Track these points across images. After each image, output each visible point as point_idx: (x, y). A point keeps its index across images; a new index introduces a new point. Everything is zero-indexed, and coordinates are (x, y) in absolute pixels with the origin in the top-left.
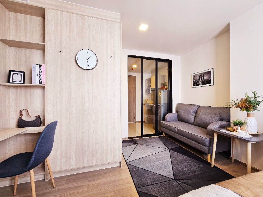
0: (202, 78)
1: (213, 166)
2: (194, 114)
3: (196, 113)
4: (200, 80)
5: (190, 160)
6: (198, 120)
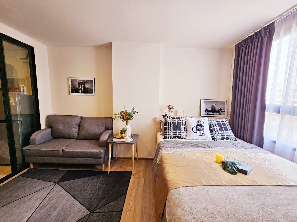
0: (83, 86)
1: (109, 173)
2: (77, 127)
3: (79, 125)
4: (80, 87)
6: (84, 133)
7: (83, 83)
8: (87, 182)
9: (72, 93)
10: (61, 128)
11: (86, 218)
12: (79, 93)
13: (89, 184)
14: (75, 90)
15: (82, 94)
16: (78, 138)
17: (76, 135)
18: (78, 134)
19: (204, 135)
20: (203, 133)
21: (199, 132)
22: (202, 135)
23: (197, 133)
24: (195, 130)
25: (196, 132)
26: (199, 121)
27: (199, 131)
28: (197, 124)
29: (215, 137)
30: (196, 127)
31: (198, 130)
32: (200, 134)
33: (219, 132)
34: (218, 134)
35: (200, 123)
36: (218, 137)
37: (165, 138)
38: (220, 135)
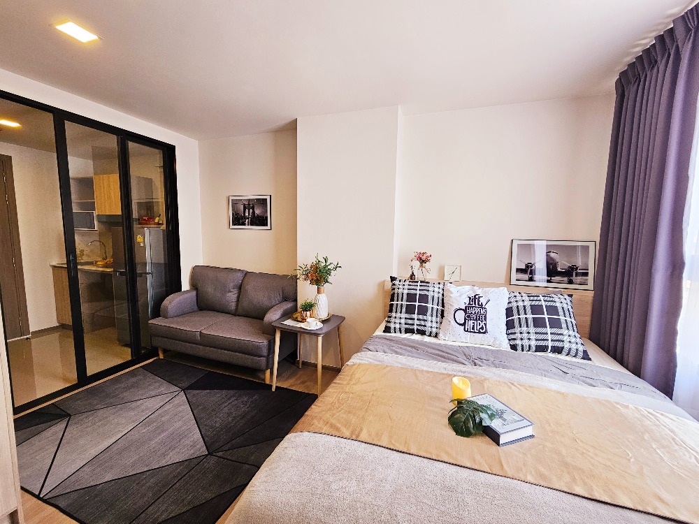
0: (251, 211)
1: (273, 390)
2: (236, 291)
3: (240, 288)
4: (247, 214)
5: (234, 396)
6: (245, 304)
7: (250, 205)
8: (229, 399)
9: (234, 224)
10: (210, 290)
11: (196, 461)
12: (244, 225)
13: (230, 404)
14: (238, 220)
15: (250, 227)
16: (235, 314)
17: (233, 306)
18: (237, 305)
19: (484, 333)
20: (482, 328)
21: (472, 324)
22: (480, 332)
27: (472, 321)
29: (518, 342)
30: (465, 311)
32: (473, 329)
33: (532, 329)
34: (529, 335)
36: (526, 343)
37: (387, 330)
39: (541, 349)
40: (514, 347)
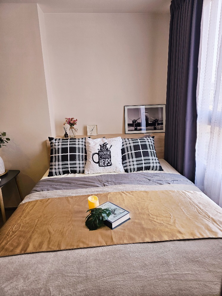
19: (110, 165)
20: (109, 163)
21: (103, 162)
22: (108, 166)
23: (98, 163)
24: (96, 158)
25: (97, 161)
26: (105, 144)
27: (103, 160)
28: (101, 149)
29: (128, 168)
30: (98, 154)
31: (100, 157)
32: (104, 164)
33: (135, 159)
34: (133, 163)
35: (106, 147)
36: (132, 167)
37: (51, 174)
38: (135, 163)
39: (140, 169)
40: (126, 171)
